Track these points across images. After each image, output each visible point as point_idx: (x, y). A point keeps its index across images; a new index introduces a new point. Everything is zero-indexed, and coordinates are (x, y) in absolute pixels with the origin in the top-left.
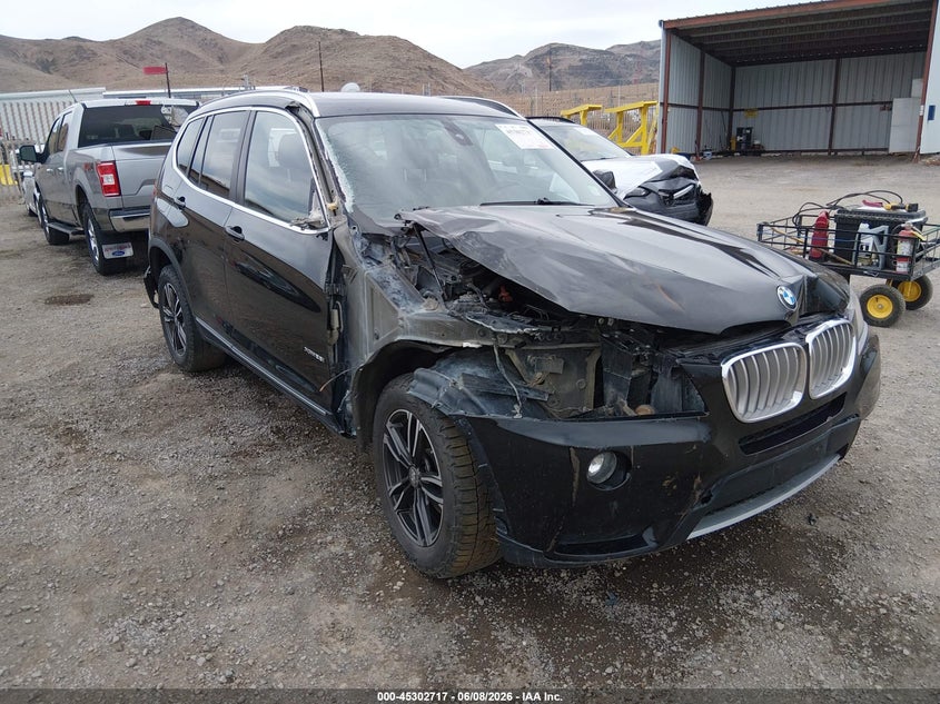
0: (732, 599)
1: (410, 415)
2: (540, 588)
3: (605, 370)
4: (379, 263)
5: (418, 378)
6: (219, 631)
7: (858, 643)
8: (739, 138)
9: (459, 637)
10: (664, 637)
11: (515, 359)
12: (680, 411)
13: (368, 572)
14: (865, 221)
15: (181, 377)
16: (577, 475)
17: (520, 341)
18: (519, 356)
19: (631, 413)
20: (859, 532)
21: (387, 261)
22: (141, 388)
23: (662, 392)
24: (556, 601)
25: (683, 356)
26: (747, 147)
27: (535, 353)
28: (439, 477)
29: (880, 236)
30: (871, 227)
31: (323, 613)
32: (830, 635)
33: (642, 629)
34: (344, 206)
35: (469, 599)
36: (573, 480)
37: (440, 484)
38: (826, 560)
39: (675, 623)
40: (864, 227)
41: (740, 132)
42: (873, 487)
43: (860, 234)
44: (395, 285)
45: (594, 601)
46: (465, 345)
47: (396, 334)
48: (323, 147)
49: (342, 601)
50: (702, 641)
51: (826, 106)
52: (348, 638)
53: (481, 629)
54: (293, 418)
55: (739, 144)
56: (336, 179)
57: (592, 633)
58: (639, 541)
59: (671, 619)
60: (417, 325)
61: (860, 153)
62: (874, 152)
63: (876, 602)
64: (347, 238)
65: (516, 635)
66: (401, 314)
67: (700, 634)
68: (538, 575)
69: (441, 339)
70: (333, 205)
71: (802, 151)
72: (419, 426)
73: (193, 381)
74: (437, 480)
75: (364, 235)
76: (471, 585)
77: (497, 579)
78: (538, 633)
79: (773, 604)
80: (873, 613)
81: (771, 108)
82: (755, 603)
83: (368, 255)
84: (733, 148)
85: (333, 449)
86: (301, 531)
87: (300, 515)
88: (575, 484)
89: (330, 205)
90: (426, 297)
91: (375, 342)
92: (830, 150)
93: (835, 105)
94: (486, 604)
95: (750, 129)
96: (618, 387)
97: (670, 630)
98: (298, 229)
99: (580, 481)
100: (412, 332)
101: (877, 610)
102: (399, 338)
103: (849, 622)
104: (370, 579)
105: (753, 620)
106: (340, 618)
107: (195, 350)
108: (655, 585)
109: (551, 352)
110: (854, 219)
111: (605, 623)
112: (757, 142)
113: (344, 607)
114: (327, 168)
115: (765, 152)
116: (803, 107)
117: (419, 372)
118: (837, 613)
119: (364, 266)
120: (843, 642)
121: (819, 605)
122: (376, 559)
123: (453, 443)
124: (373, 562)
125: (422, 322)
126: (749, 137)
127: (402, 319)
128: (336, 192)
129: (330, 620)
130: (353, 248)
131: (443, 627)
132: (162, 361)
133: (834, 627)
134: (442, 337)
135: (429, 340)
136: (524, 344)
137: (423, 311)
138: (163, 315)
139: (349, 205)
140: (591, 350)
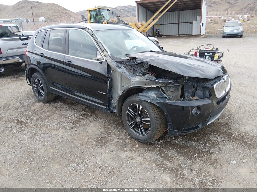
0: (212, 138)
1: (137, 105)
2: (170, 142)
3: (185, 89)
4: (121, 68)
5: (140, 95)
6: (100, 162)
7: (240, 143)
8: (156, 32)
9: (158, 154)
10: (203, 147)
11: (164, 89)
12: (203, 97)
13: (128, 144)
14: (206, 52)
15: (41, 104)
16: (191, 113)
17: (165, 84)
18: (164, 88)
19: (193, 99)
20: (230, 121)
21: (123, 68)
22: (32, 108)
23: (198, 94)
24: (175, 144)
25: (206, 85)
26: (158, 35)
27: (168, 87)
28: (149, 118)
29: (210, 56)
30: (208, 54)
31: (123, 155)
32: (234, 142)
33: (197, 147)
34: (108, 54)
35: (156, 146)
36: (190, 114)
37: (149, 120)
38: (226, 128)
39: (203, 144)
40: (206, 54)
41: (156, 30)
42: (227, 112)
43: (206, 56)
44: (127, 73)
45: (184, 143)
46: (152, 86)
47: (130, 85)
48: (97, 39)
49: (126, 151)
50: (211, 147)
51: (177, 23)
52: (133, 159)
53: (163, 152)
54: (83, 111)
55: (156, 34)
56: (104, 47)
57: (187, 149)
58: (198, 127)
59: (202, 144)
60: (138, 83)
61: (185, 35)
62: (188, 35)
63: (240, 134)
64: (111, 62)
65: (171, 152)
66: (132, 80)
67: (209, 146)
68: (168, 139)
69: (145, 86)
70: (105, 54)
71: (172, 35)
72: (141, 107)
73: (47, 105)
74: (148, 119)
75: (116, 61)
76: (154, 143)
77: (160, 141)
78: (175, 151)
79: (221, 138)
80: (240, 137)
81: (164, 24)
82: (217, 138)
83: (118, 67)
84: (155, 35)
85: (99, 118)
86: (104, 138)
87: (102, 134)
88: (190, 115)
89: (104, 54)
90: (137, 76)
91: (122, 88)
92: (178, 35)
93: (179, 23)
94: (160, 147)
95: (159, 30)
96: (189, 93)
97: (203, 146)
98: (95, 61)
99: (191, 114)
100: (136, 84)
101: (241, 136)
102: (132, 86)
103: (237, 139)
104: (129, 145)
105: (218, 141)
106: (128, 155)
107: (48, 96)
108: (195, 138)
109: (172, 86)
110: (203, 52)
111: (189, 147)
112: (161, 33)
113: (127, 153)
114: (100, 44)
115: (162, 36)
116: (171, 24)
117: (140, 94)
118: (234, 138)
119: (118, 69)
120: (238, 143)
121: (229, 137)
122: (128, 141)
123: (154, 110)
124: (128, 142)
125: (139, 82)
126: (159, 32)
127: (133, 82)
128: (104, 50)
129: (126, 156)
130: (113, 65)
131: (154, 153)
132: (33, 100)
133: (234, 140)
134: (145, 85)
135: (142, 86)
136: (166, 85)
137: (137, 79)
138: (33, 87)
139: (109, 54)
140: (180, 85)
